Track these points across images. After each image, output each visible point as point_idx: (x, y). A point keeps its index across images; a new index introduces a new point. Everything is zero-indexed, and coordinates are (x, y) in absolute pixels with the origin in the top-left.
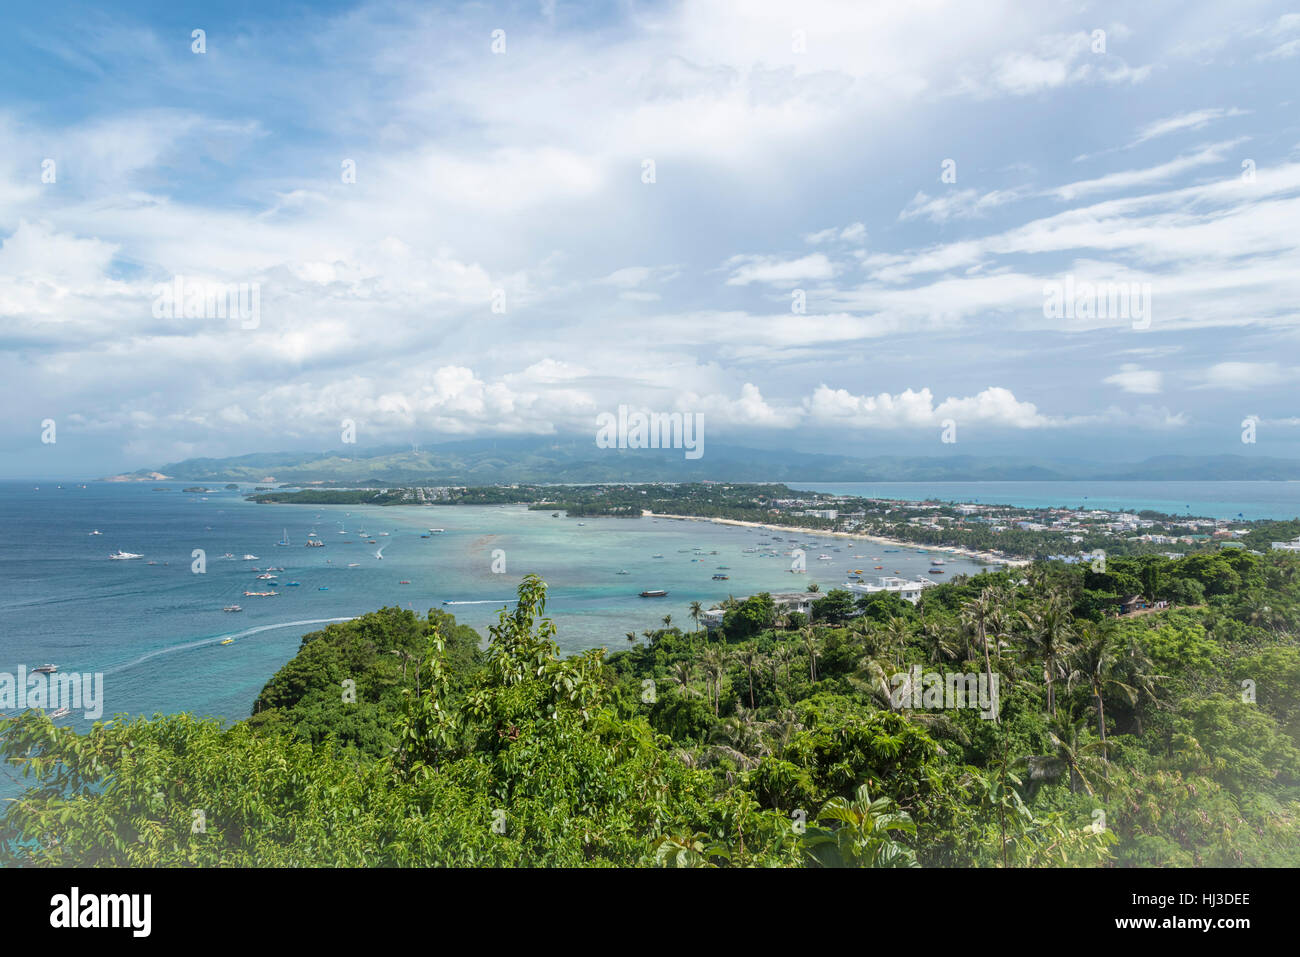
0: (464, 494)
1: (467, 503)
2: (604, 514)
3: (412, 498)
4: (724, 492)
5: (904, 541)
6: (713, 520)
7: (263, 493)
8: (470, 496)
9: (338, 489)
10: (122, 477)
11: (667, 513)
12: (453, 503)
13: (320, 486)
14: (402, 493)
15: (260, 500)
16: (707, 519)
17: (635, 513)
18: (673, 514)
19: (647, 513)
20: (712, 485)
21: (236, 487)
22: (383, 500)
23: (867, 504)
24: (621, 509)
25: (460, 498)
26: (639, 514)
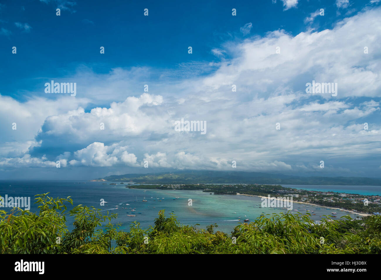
0: (184, 187)
1: (185, 189)
2: (225, 194)
3: (170, 187)
4: (261, 188)
5: (322, 206)
6: (259, 196)
7: (130, 185)
8: (186, 187)
9: (150, 184)
10: (94, 180)
11: (244, 194)
12: (181, 189)
13: (145, 183)
14: (167, 186)
15: (130, 187)
16: (257, 196)
17: (234, 194)
18: (246, 194)
19: (238, 194)
20: (258, 185)
21: (123, 183)
22: (162, 188)
23: (309, 193)
24: (230, 192)
25: (183, 188)
26: (236, 194)
